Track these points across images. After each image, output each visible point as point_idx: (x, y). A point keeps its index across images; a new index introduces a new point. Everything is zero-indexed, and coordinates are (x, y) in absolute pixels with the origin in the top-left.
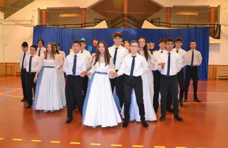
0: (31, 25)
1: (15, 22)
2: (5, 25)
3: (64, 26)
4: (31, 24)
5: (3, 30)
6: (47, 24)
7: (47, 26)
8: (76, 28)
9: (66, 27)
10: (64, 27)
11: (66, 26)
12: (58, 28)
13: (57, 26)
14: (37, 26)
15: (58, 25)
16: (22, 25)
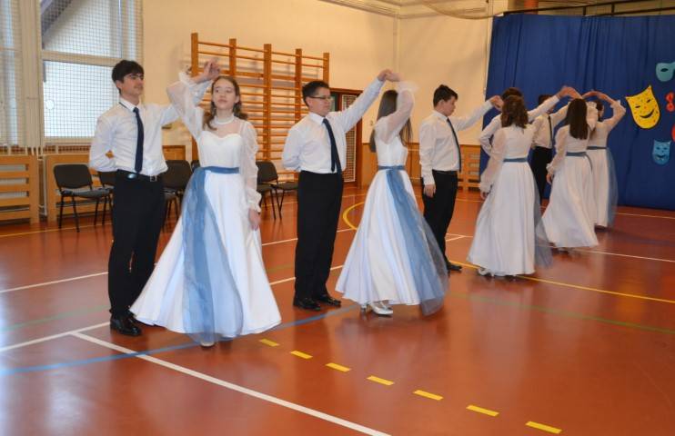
0: (482, 14)
1: (434, 5)
2: (400, 18)
3: (608, 10)
4: (483, 10)
5: (395, 34)
6: (541, 6)
7: (540, 13)
8: (656, 13)
9: (615, 11)
10: (610, 11)
11: (616, 6)
12: (583, 19)
13: (581, 10)
14: (506, 13)
15: (585, 7)
16: (454, 14)
